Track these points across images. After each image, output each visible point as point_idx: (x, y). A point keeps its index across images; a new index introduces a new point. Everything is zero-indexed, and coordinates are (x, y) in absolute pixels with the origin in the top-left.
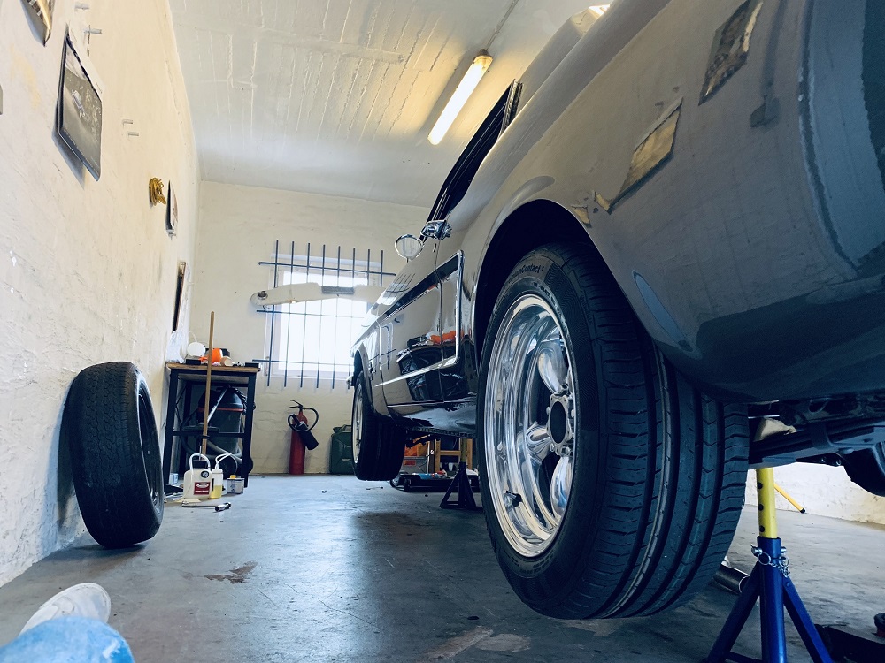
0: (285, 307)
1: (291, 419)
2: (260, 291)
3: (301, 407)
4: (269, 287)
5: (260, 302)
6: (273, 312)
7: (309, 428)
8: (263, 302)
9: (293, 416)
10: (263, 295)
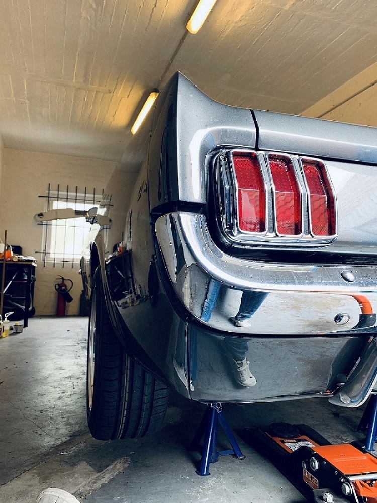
0: (54, 222)
1: (57, 286)
2: (39, 212)
3: (63, 279)
4: (45, 211)
5: (39, 219)
6: (47, 225)
7: (68, 290)
8: (41, 220)
9: (58, 284)
10: (41, 215)
